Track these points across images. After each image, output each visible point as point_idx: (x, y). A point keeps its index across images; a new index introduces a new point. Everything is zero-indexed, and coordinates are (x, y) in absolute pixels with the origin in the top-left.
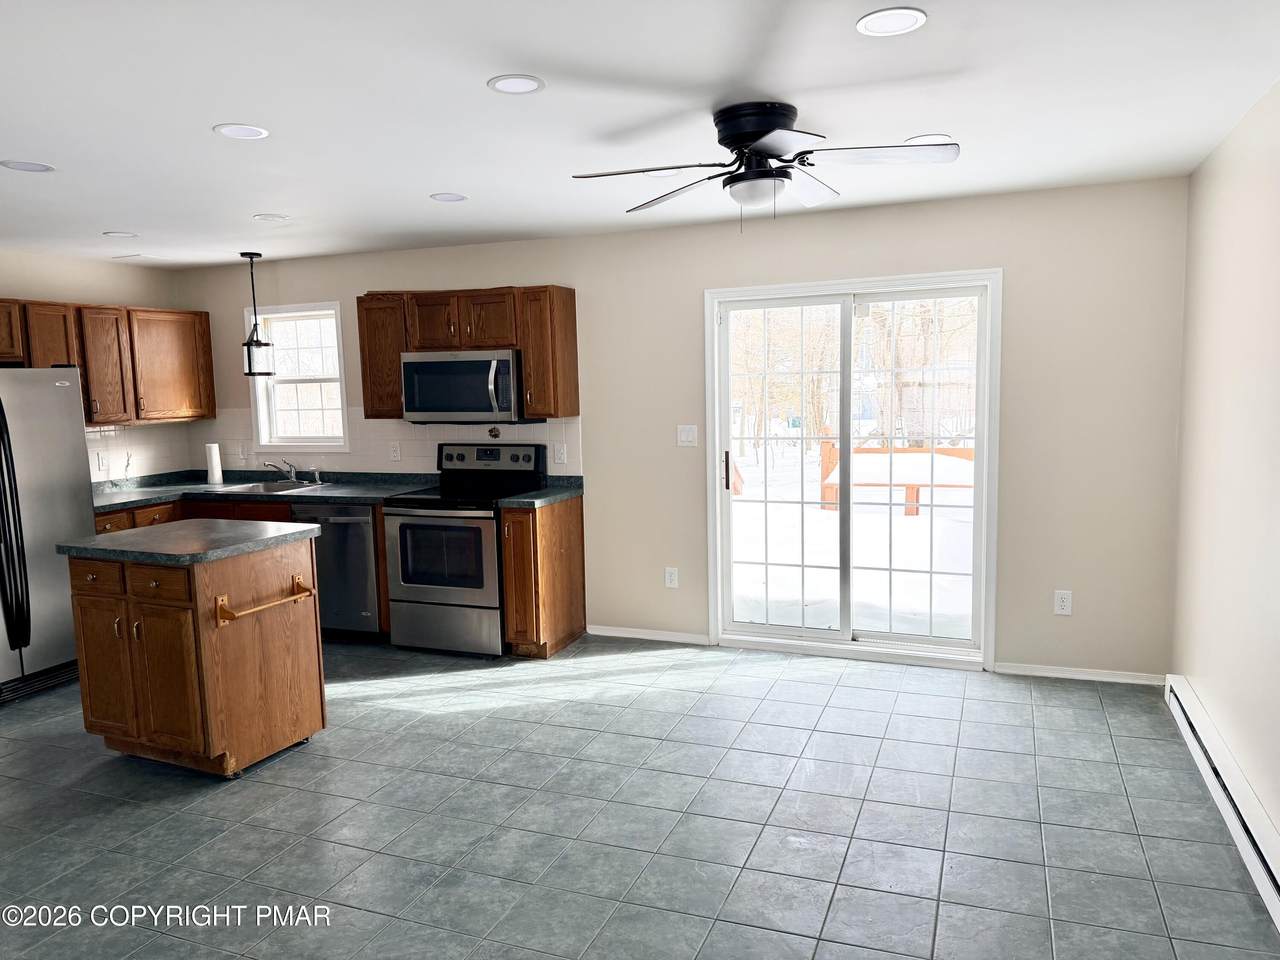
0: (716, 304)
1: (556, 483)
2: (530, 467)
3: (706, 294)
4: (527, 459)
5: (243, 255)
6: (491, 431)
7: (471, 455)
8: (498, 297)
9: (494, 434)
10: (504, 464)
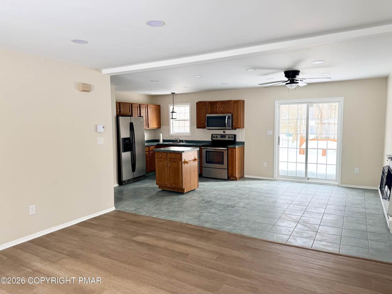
0: (278, 104)
1: (238, 143)
2: (233, 139)
3: (276, 102)
4: (232, 138)
5: (171, 93)
6: (223, 131)
7: (219, 137)
8: (228, 102)
9: (224, 132)
10: (227, 139)
